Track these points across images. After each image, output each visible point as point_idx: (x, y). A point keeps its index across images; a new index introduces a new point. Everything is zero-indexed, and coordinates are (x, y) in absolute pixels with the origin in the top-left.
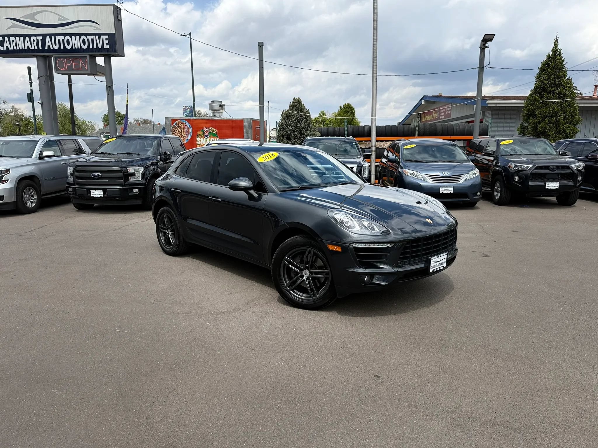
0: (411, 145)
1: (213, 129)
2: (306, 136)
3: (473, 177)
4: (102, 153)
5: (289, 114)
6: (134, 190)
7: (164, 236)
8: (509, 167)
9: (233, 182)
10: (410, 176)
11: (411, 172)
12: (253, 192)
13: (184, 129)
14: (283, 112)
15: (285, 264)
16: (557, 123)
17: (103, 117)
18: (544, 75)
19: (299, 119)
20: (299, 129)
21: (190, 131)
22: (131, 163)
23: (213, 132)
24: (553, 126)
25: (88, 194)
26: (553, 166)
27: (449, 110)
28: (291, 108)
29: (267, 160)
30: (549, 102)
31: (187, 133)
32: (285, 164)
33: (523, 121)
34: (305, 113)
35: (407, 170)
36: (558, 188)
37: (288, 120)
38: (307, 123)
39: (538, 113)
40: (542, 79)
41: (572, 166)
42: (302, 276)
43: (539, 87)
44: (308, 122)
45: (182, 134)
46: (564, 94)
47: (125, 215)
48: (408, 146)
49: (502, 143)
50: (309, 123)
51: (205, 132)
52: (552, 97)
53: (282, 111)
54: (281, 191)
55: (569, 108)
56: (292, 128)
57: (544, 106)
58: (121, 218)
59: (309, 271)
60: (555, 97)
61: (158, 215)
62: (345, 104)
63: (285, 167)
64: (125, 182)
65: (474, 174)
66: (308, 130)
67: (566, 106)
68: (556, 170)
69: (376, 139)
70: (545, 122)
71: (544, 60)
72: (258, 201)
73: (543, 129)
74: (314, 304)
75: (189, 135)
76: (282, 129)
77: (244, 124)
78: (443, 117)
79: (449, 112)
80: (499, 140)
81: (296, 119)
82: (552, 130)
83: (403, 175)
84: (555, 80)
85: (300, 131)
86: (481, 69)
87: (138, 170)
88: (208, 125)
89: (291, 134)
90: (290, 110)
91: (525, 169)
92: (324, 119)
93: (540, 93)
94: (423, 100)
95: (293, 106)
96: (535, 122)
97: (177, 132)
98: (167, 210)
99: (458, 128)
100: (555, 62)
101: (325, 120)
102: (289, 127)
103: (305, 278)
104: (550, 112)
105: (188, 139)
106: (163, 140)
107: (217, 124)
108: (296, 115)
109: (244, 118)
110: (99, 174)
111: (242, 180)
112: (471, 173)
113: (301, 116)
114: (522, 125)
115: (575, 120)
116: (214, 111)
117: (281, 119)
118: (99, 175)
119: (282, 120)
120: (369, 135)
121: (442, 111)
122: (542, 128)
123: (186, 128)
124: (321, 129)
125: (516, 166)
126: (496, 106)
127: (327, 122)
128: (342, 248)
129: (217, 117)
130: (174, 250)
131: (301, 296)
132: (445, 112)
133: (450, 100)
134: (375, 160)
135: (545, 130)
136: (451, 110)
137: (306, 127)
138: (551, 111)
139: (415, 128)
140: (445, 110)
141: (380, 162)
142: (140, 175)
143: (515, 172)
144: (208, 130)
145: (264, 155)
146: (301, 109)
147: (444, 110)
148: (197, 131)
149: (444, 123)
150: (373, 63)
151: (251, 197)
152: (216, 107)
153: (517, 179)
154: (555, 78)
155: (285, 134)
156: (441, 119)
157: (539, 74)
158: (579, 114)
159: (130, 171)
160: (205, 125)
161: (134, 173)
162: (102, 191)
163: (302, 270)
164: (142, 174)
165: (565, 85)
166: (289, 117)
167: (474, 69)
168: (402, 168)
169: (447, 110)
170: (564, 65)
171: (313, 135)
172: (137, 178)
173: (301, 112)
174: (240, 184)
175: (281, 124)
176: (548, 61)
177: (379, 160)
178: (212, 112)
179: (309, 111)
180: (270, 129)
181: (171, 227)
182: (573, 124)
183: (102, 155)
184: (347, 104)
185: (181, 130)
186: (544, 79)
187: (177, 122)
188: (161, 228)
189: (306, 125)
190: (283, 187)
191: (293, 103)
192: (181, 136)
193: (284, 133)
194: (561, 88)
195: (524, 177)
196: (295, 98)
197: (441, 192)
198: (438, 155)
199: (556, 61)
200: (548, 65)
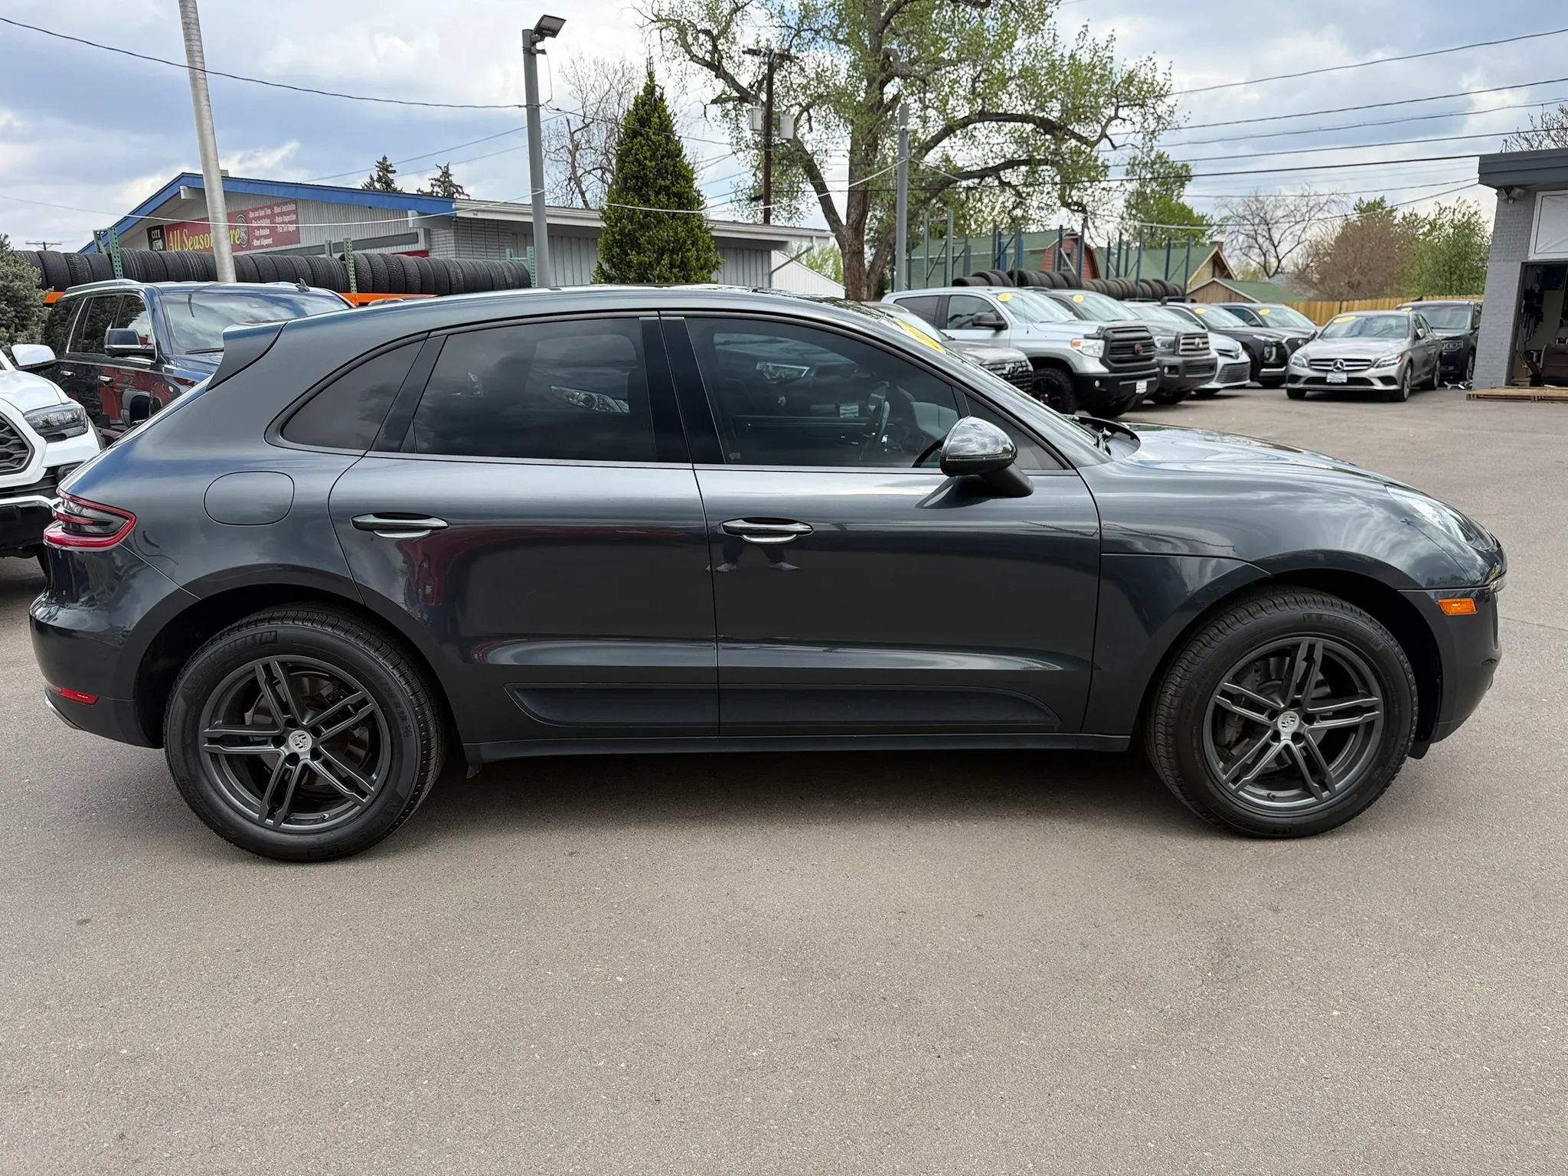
27: (291, 222)
42: (1276, 736)
52: (667, 202)
59: (1301, 712)
60: (673, 202)
78: (270, 241)
79: (290, 228)
86: (532, 109)
94: (181, 187)
103: (1286, 739)
121: (257, 224)
128: (1475, 602)
132: (271, 227)
136: (295, 222)
138: (671, 238)
140: (272, 221)
147: (266, 221)
156: (261, 246)
163: (1274, 714)
169: (278, 219)
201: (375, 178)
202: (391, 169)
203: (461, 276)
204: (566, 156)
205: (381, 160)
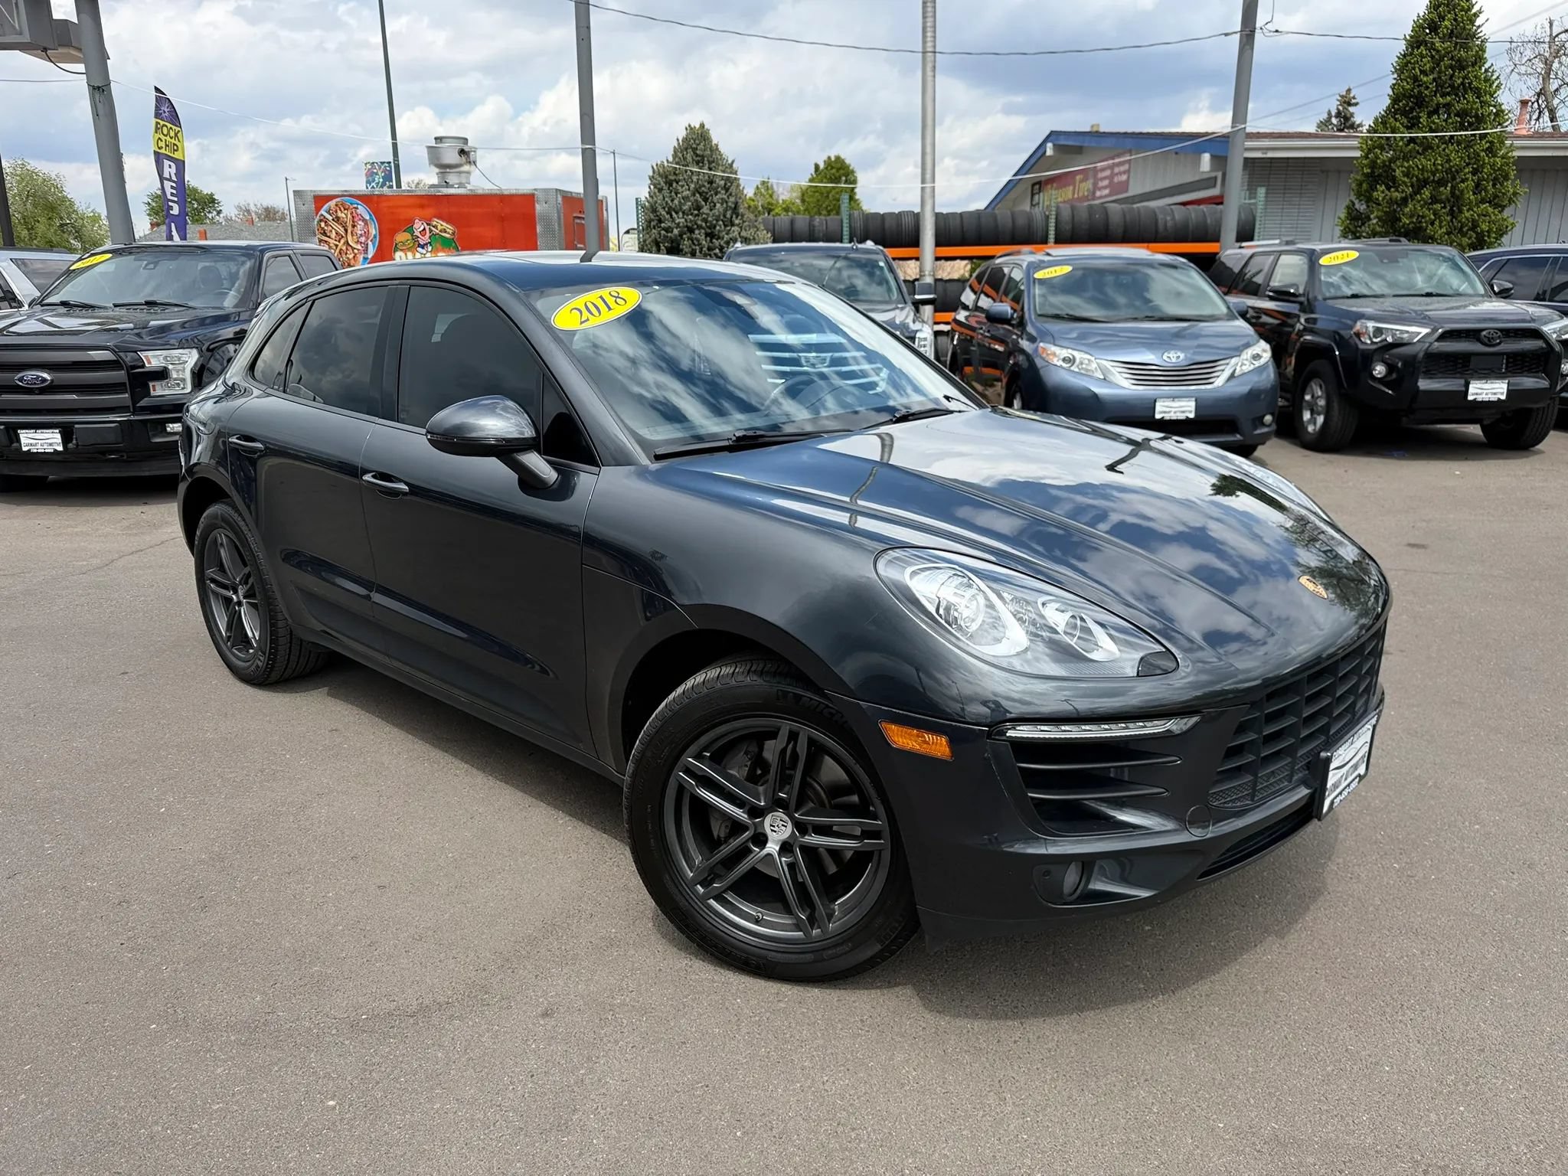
0: (1057, 268)
1: (441, 224)
2: (728, 243)
3: (1252, 367)
4: (64, 304)
5: (675, 174)
6: (171, 425)
7: (227, 608)
8: (1358, 335)
9: (451, 416)
10: (1061, 366)
11: (1065, 353)
12: (534, 461)
13: (354, 226)
14: (655, 167)
15: (681, 788)
16: (1456, 203)
17: (150, 201)
18: (1422, 56)
19: (705, 192)
20: (705, 220)
21: (373, 231)
22: (162, 337)
23: (443, 234)
24: (1444, 210)
25: (12, 443)
26: (1492, 331)
27: (1124, 172)
28: (680, 155)
29: (594, 321)
30: (1433, 138)
31: (363, 239)
32: (667, 338)
33: (1353, 198)
34: (724, 172)
35: (1053, 348)
36: (1503, 397)
37: (673, 194)
38: (730, 204)
39: (1403, 172)
40: (1414, 69)
41: (1546, 329)
42: (761, 840)
43: (1404, 95)
44: (732, 199)
45: (347, 243)
46: (1476, 116)
47: (145, 508)
48: (1046, 271)
49: (1324, 261)
50: (736, 204)
51: (417, 233)
52: (1444, 124)
53: (653, 167)
54: (658, 458)
55: (1489, 158)
56: (686, 220)
57: (1418, 152)
58: (125, 523)
59: (792, 818)
60: (1453, 123)
61: (198, 533)
62: (829, 158)
63: (668, 350)
64: (135, 399)
65: (1257, 357)
66: (733, 225)
67: (1483, 150)
68: (1499, 344)
69: (935, 251)
70: (1423, 199)
71: (1422, 14)
72: (564, 500)
73: (1414, 220)
74: (815, 961)
75: (370, 243)
76: (653, 220)
77: (538, 207)
78: (1106, 192)
79: (1124, 177)
80: (1314, 250)
81: (697, 191)
82: (1441, 222)
83: (1039, 362)
84: (1454, 72)
85: (709, 228)
86: (1247, 35)
87: (179, 359)
88: (429, 212)
89: (682, 238)
90: (677, 163)
91: (1405, 341)
92: (769, 203)
93: (1405, 113)
94: (1049, 145)
95: (686, 149)
96: (1391, 199)
97: (333, 235)
98: (224, 519)
99: (1168, 218)
100: (1455, 20)
101: (772, 204)
102: (673, 213)
103: (772, 847)
104: (1437, 170)
105: (366, 256)
106: (268, 261)
107: (454, 210)
108: (695, 178)
109: (535, 190)
110: (45, 375)
111: (491, 410)
112: (1249, 353)
113: (711, 182)
114: (1350, 208)
115: (1504, 194)
116: (444, 168)
117: (648, 190)
118: (44, 380)
119: (655, 193)
120: (914, 241)
121: (1101, 175)
122: (1412, 216)
123: (360, 222)
124: (771, 223)
125: (1378, 331)
126: (1264, 156)
127: (777, 211)
128: (952, 743)
129: (452, 186)
130: (258, 666)
131: (757, 922)
132: (1111, 177)
133: (1129, 142)
134: (934, 317)
135: (1421, 222)
136: (1128, 172)
137: (728, 216)
138: (1440, 167)
139: (1047, 218)
140: (1112, 173)
141: (953, 324)
142: (188, 375)
143: (1376, 350)
144: (427, 228)
145: (580, 301)
146: (711, 159)
147: (1108, 173)
148: (393, 232)
149: (1129, 206)
150: (924, 17)
151: (530, 483)
152: (451, 157)
153: (1379, 370)
154: (1451, 67)
155: (664, 236)
156: (1101, 197)
157: (1404, 56)
158: (1515, 175)
159: (149, 363)
160: (419, 211)
161: (166, 369)
162: (57, 431)
163: (756, 812)
164: (193, 372)
165: (1481, 89)
166: (674, 185)
167: (1226, 35)
168: (1032, 339)
169: (1116, 170)
170: (1479, 27)
171: (750, 239)
172: (178, 385)
173: (710, 169)
174: (482, 429)
175: (652, 206)
176: (1434, 16)
177: (949, 316)
178: (437, 170)
179: (734, 165)
180: (622, 231)
181: (245, 580)
182: (1496, 206)
183: (63, 310)
184: (833, 159)
185: (346, 231)
186: (1420, 70)
187: (332, 203)
188: (213, 581)
189: (726, 210)
190: (663, 434)
191: (685, 140)
192: (344, 248)
193: (660, 234)
194: (1470, 97)
195: (1400, 365)
196: (690, 126)
197: (1158, 416)
198: (1122, 300)
199: (1456, 15)
200: (1434, 27)
201: (1333, 114)
202: (1353, 101)
203: (1170, 224)
204: (1540, 66)
205: (1344, 93)
